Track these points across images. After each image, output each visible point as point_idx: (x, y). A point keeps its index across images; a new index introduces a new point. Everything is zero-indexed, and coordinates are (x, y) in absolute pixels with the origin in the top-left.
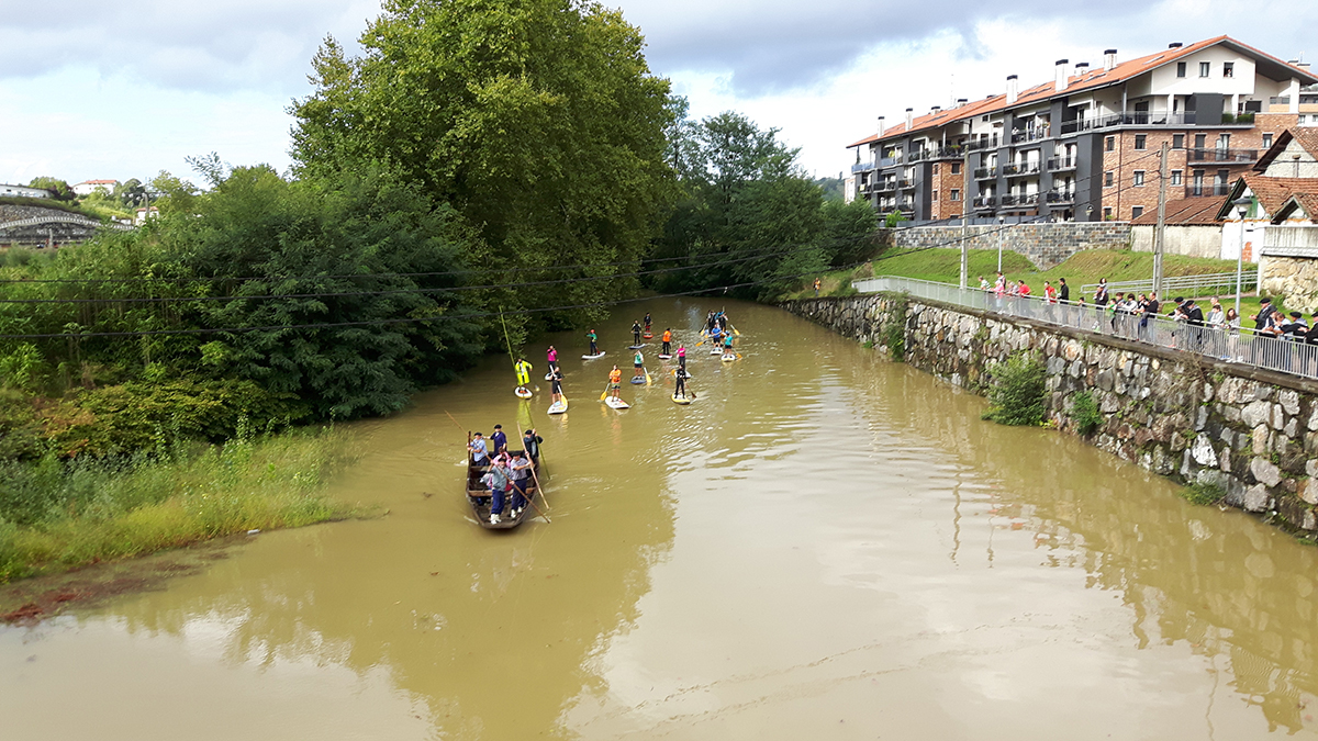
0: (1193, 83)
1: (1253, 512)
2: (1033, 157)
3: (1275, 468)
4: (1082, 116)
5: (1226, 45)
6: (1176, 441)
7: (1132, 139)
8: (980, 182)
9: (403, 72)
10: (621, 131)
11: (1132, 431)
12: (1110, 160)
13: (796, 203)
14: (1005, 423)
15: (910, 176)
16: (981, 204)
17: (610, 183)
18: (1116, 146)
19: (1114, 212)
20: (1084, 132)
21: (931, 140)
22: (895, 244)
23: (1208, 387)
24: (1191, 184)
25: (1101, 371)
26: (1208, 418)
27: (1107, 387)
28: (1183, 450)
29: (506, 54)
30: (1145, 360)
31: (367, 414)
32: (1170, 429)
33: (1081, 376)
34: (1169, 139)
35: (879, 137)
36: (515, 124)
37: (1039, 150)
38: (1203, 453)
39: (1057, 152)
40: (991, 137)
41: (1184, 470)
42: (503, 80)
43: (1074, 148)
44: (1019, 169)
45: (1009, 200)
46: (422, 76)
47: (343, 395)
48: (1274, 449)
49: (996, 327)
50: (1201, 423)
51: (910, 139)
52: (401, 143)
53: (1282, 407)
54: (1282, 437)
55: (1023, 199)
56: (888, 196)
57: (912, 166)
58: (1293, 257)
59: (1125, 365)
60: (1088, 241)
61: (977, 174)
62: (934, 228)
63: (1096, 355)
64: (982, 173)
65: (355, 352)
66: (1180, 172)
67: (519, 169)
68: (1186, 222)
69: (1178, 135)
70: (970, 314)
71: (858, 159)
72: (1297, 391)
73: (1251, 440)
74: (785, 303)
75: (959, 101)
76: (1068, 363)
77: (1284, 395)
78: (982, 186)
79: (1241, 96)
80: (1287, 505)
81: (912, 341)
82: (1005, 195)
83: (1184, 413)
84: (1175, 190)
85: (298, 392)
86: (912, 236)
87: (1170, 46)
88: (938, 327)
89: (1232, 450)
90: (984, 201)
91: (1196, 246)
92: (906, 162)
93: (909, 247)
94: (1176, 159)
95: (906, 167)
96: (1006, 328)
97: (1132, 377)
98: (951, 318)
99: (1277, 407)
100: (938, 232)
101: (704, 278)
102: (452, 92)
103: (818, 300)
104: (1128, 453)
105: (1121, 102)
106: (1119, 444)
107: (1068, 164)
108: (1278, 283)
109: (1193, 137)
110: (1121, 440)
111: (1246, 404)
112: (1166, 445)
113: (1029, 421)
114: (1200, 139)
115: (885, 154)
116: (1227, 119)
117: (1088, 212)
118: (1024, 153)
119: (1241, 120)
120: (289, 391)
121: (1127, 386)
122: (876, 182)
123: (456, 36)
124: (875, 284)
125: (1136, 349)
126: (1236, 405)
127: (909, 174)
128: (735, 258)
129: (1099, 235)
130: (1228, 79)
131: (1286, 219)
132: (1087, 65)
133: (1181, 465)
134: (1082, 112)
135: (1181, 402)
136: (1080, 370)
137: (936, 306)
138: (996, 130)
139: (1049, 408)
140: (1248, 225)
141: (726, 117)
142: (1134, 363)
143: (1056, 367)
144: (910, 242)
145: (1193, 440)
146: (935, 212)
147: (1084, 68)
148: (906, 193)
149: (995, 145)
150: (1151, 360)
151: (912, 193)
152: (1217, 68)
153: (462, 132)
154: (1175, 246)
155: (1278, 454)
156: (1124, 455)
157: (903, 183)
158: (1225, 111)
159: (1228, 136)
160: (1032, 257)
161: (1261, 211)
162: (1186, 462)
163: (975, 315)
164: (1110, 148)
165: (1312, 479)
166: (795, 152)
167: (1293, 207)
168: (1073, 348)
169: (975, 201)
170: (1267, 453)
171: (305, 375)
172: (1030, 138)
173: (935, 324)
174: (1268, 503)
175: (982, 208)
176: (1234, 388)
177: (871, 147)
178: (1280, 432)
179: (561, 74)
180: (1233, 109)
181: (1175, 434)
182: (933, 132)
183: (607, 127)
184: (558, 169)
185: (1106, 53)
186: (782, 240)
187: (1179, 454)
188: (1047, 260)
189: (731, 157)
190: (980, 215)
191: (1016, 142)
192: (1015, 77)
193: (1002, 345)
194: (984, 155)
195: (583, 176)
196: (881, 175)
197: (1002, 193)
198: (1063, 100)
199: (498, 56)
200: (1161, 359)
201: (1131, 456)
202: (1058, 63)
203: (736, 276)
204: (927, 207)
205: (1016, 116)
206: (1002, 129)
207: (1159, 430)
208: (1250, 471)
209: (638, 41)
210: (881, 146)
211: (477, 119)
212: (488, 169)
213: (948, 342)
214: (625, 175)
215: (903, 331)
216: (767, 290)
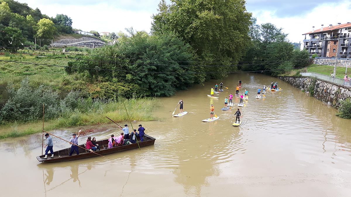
8: (342, 47)
10: (237, 26)
13: (285, 49)
14: (342, 117)
16: (342, 54)
17: (232, 40)
22: (314, 63)
29: (208, 5)
31: (164, 96)
35: (312, 32)
36: (208, 24)
40: (347, 34)
42: (206, 12)
47: (159, 90)
49: (343, 90)
51: (322, 33)
52: (178, 27)
56: (314, 49)
57: (321, 41)
61: (342, 45)
62: (326, 59)
64: (344, 45)
65: (162, 80)
67: (208, 35)
70: (335, 85)
71: (305, 38)
74: (279, 77)
75: (338, 23)
78: (343, 49)
81: (317, 91)
85: (148, 88)
86: (320, 61)
88: (325, 88)
90: (343, 53)
93: (318, 64)
95: (320, 41)
96: (346, 90)
98: (329, 86)
100: (328, 61)
101: (256, 68)
102: (193, 14)
103: (289, 77)
113: (350, 118)
115: (314, 37)
120: (146, 88)
122: (310, 45)
124: (307, 74)
127: (320, 43)
128: (266, 63)
137: (325, 82)
138: (349, 33)
141: (268, 24)
144: (319, 63)
146: (328, 55)
148: (319, 49)
149: (348, 37)
151: (321, 49)
153: (194, 25)
157: (318, 46)
163: (337, 86)
166: (287, 35)
169: (340, 53)
171: (150, 84)
173: (324, 87)
175: (342, 55)
177: (310, 35)
179: (222, 11)
182: (329, 32)
183: (233, 25)
184: (218, 36)
186: (280, 59)
189: (268, 35)
190: (341, 57)
193: (344, 95)
194: (344, 40)
195: (225, 38)
196: (312, 43)
197: (349, 51)
199: (206, 5)
203: (266, 68)
204: (325, 53)
209: (244, 2)
210: (313, 35)
211: (198, 21)
212: (200, 35)
213: (327, 92)
214: (237, 38)
215: (314, 88)
216: (275, 73)
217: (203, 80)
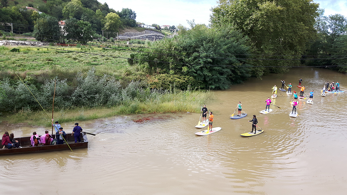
9: (241, 0)
31: (218, 89)
36: (270, 15)
42: (268, 3)
46: (246, 1)
47: (213, 83)
52: (237, 19)
65: (217, 73)
67: (269, 27)
85: (203, 81)
102: (253, 6)
120: (201, 81)
141: (337, 15)
153: (254, 16)
171: (205, 77)
183: (297, 17)
184: (280, 28)
189: (337, 27)
203: (333, 63)
211: (259, 13)
212: (260, 27)
214: (300, 31)
217: (261, 74)
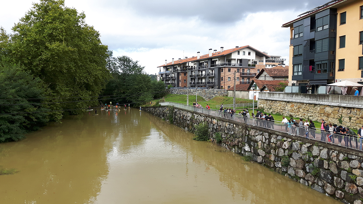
0: (241, 56)
1: (259, 163)
2: (204, 72)
3: (264, 152)
4: (216, 63)
5: (248, 48)
6: (240, 145)
7: (227, 69)
8: (191, 78)
9: (25, 39)
10: (93, 59)
11: (230, 142)
12: (222, 74)
13: (144, 81)
14: (199, 140)
15: (174, 76)
16: (191, 84)
17: (90, 73)
18: (224, 71)
19: (223, 87)
20: (216, 67)
21: (179, 67)
22: (170, 93)
23: (247, 131)
24: (241, 81)
25: (222, 127)
26: (248, 139)
27: (223, 131)
28: (242, 147)
29: (58, 36)
30: (232, 125)
31: (10, 140)
32: (239, 142)
33: (217, 128)
34: (236, 70)
35: (165, 65)
36: (61, 55)
37: (205, 71)
38: (247, 148)
39: (210, 72)
40: (193, 67)
41: (243, 152)
42: (57, 43)
43: (213, 71)
44: (200, 75)
45: (198, 83)
46: (32, 40)
48: (263, 147)
49: (196, 116)
50: (246, 140)
51: (173, 66)
52: (24, 59)
53: (265, 137)
54: (265, 144)
55: (202, 83)
56: (168, 80)
58: (265, 100)
59: (228, 126)
60: (217, 94)
61: (190, 76)
63: (220, 123)
64: (192, 76)
65: (6, 121)
66: (239, 78)
67: (61, 68)
68: (240, 90)
69: (238, 69)
70: (189, 112)
71: (160, 70)
72: (268, 133)
73: (258, 145)
75: (186, 57)
76: (214, 125)
77: (265, 134)
79: (252, 60)
80: (267, 161)
81: (175, 119)
82: (197, 82)
83: (242, 138)
84: (238, 82)
87: (236, 47)
89: (254, 147)
91: (243, 96)
92: (172, 72)
93: (174, 94)
94: (238, 75)
95: (173, 73)
96: (198, 116)
97: (229, 129)
98: (184, 113)
99: (264, 137)
101: (118, 100)
102: (41, 45)
103: (150, 107)
104: (229, 148)
105: (225, 60)
106: (226, 146)
107: (212, 75)
108: (262, 105)
109: (241, 69)
110: (227, 145)
111: (256, 136)
112: (238, 146)
113: (205, 140)
114: (243, 70)
116: (249, 65)
117: (217, 87)
118: (202, 72)
119: (253, 66)
121: (228, 131)
122: (165, 77)
123: (43, 30)
125: (230, 122)
126: (254, 136)
129: (220, 93)
130: (249, 56)
131: (263, 90)
132: (216, 50)
133: (242, 151)
134: (215, 62)
135: (241, 135)
136: (217, 127)
137: (181, 110)
138: (195, 65)
139: (210, 136)
140: (255, 91)
141: (124, 57)
142: (230, 125)
143: (211, 126)
144: (174, 92)
145: (244, 145)
146: (180, 85)
147: (216, 51)
148: (173, 80)
149: (195, 69)
150: (233, 125)
152: (247, 53)
153: (44, 57)
154: (238, 96)
155: (264, 148)
156: (228, 149)
157: (172, 77)
158: (249, 63)
159: (250, 69)
160: (204, 97)
161: (258, 88)
162: (243, 150)
163: (191, 112)
164: (222, 71)
165: (272, 154)
166: (144, 67)
167: (265, 87)
168: (215, 121)
170: (262, 148)
172: (203, 68)
173: (181, 114)
174: (263, 161)
176: (253, 132)
177: (163, 67)
178: (264, 143)
179: (75, 43)
180: (250, 63)
181: (240, 143)
182: (179, 65)
183: (89, 58)
184: (73, 69)
185: (221, 48)
186: (140, 91)
187: (241, 148)
188: (208, 98)
189: (125, 68)
190: (191, 87)
191: (200, 69)
192: (199, 52)
193: (198, 120)
194: (192, 71)
195: (81, 71)
196: (167, 75)
197: (196, 81)
198: (211, 59)
199: (56, 36)
200: (236, 124)
201: (229, 149)
202: (209, 50)
204: (178, 84)
205: (199, 62)
206: (196, 65)
207: (236, 142)
208: (258, 152)
209: (98, 35)
210: (166, 67)
211: (49, 53)
212: (52, 68)
213: (184, 119)
214: (94, 71)
215: (173, 116)
216: (136, 104)
217: (60, 117)
